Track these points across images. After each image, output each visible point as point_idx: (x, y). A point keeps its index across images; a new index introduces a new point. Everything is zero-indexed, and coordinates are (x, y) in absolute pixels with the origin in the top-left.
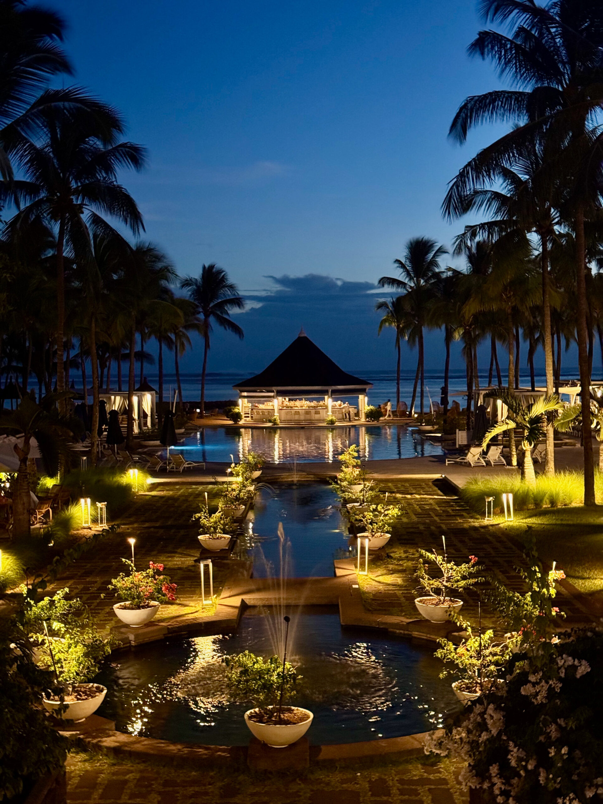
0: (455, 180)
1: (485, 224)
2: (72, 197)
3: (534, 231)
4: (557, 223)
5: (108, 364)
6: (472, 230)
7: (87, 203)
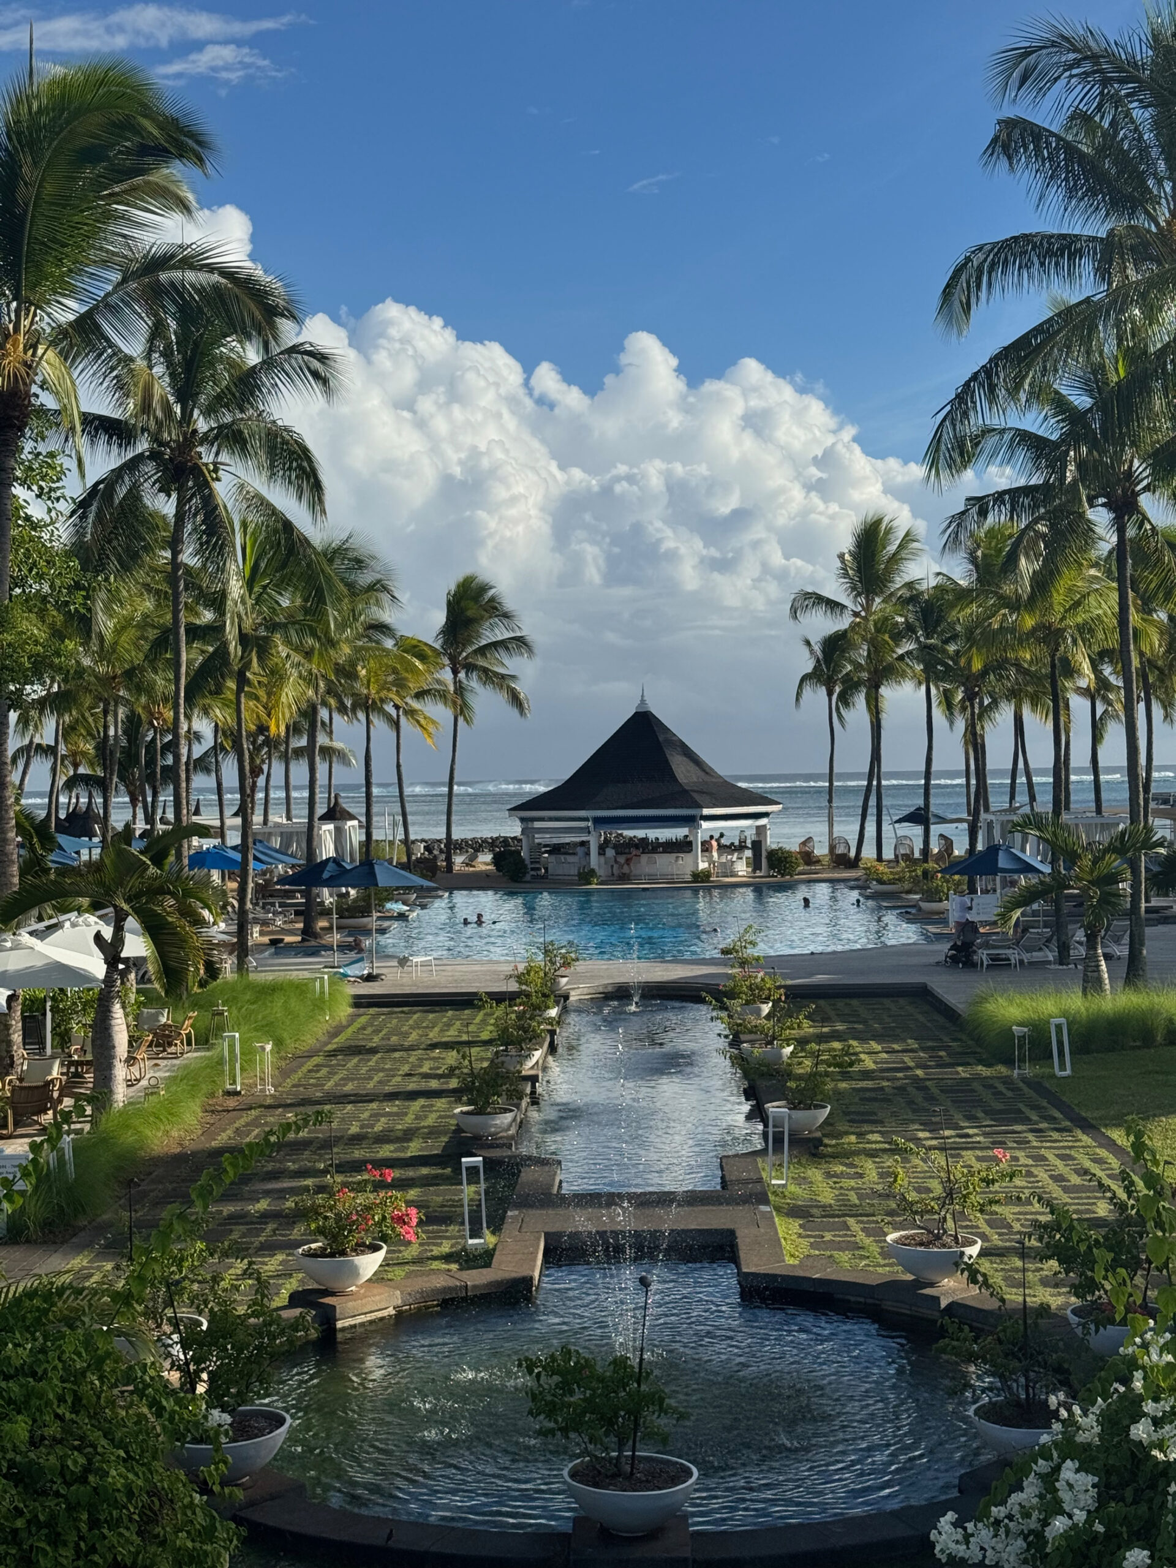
0: (948, 408)
1: (1005, 492)
2: (199, 449)
3: (1103, 505)
4: (1146, 489)
5: (265, 767)
6: (981, 505)
7: (228, 461)
